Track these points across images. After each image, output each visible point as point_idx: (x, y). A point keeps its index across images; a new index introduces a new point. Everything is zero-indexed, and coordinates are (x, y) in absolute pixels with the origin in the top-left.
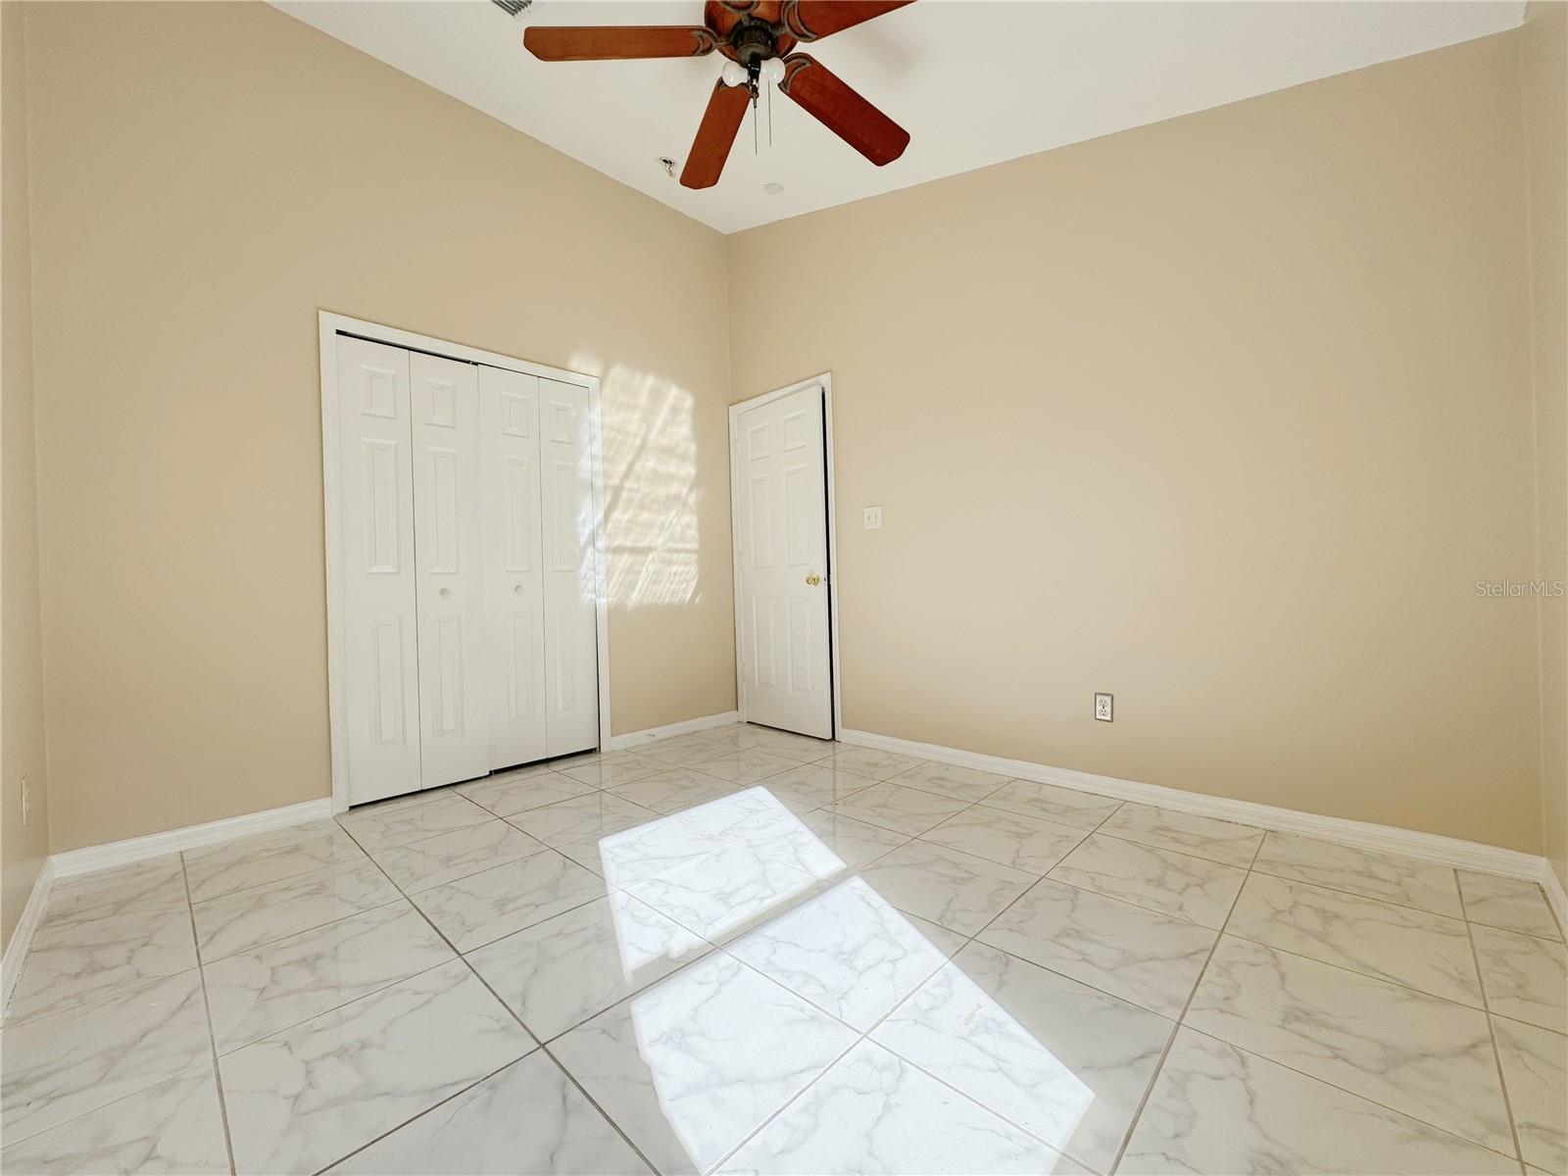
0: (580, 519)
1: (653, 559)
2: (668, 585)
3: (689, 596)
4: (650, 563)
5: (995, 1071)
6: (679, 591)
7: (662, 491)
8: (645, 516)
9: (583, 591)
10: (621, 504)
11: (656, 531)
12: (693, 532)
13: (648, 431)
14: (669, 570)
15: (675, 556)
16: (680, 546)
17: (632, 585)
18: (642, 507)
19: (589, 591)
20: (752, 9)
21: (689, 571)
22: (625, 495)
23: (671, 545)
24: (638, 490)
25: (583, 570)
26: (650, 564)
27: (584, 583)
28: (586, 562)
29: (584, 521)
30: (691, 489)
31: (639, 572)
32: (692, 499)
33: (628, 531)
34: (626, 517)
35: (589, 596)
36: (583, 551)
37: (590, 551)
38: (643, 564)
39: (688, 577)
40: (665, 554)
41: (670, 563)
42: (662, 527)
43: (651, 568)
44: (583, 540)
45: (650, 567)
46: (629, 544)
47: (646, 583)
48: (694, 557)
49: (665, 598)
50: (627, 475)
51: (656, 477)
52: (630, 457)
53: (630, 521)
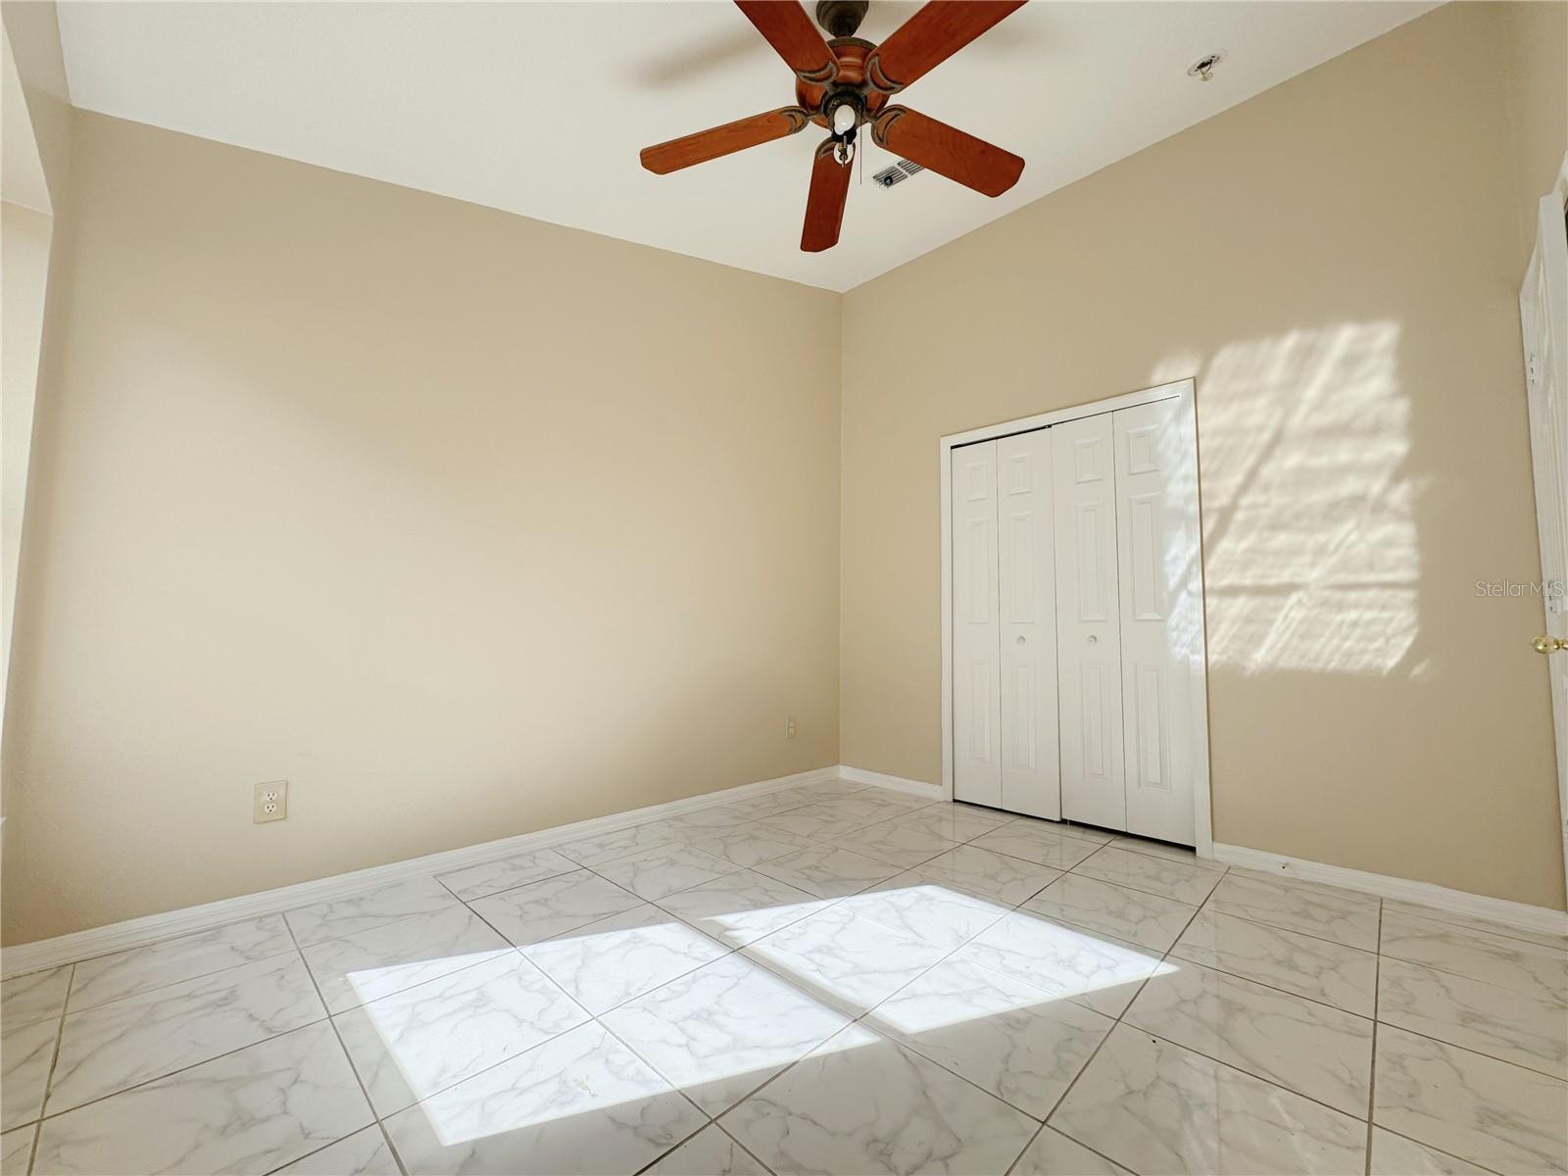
0: (1169, 557)
1: (1300, 602)
2: (1335, 641)
3: (1391, 662)
4: (1292, 607)
5: (513, 1085)
6: (1363, 652)
7: (1319, 497)
8: (1282, 539)
9: (1175, 644)
10: (1233, 528)
11: (1307, 558)
12: (1405, 551)
13: (1287, 415)
14: (1339, 618)
15: (1352, 596)
16: (1370, 578)
17: (1256, 640)
18: (1275, 526)
19: (1183, 646)
20: (834, 75)
21: (1391, 619)
22: (1239, 516)
23: (1343, 578)
24: (1266, 505)
25: (1173, 621)
26: (1292, 611)
27: (1175, 634)
28: (1177, 610)
29: (1175, 559)
30: (1397, 477)
31: (1271, 622)
32: (1400, 495)
33: (1246, 565)
34: (1244, 545)
35: (1184, 651)
36: (1174, 596)
37: (1183, 596)
38: (1277, 609)
39: (1389, 631)
40: (1326, 593)
41: (1340, 607)
42: (1321, 551)
43: (1297, 615)
44: (1173, 582)
45: (1293, 614)
46: (1248, 582)
47: (1286, 637)
48: (1409, 595)
49: (1328, 663)
50: (1243, 489)
51: (1304, 478)
52: (1251, 461)
53: (1251, 550)
